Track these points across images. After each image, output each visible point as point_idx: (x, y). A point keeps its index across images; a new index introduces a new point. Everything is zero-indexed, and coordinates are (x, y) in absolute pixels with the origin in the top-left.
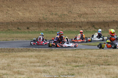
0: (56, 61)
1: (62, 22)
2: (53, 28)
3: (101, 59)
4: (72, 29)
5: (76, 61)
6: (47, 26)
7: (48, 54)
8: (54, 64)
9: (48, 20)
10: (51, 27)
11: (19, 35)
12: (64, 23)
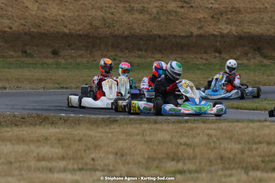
0: (116, 154)
1: (159, 36)
2: (133, 54)
3: (255, 153)
4: (193, 57)
5: (180, 155)
6: (113, 47)
7: (97, 135)
8: (109, 165)
10: (127, 49)
11: (27, 73)
12: (166, 38)
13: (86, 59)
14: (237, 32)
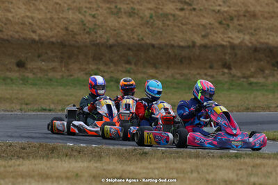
1: (153, 46)
2: (120, 68)
4: (196, 73)
6: (94, 58)
9: (101, 36)
10: (112, 61)
12: (162, 49)
13: (61, 74)
14: (251, 43)
